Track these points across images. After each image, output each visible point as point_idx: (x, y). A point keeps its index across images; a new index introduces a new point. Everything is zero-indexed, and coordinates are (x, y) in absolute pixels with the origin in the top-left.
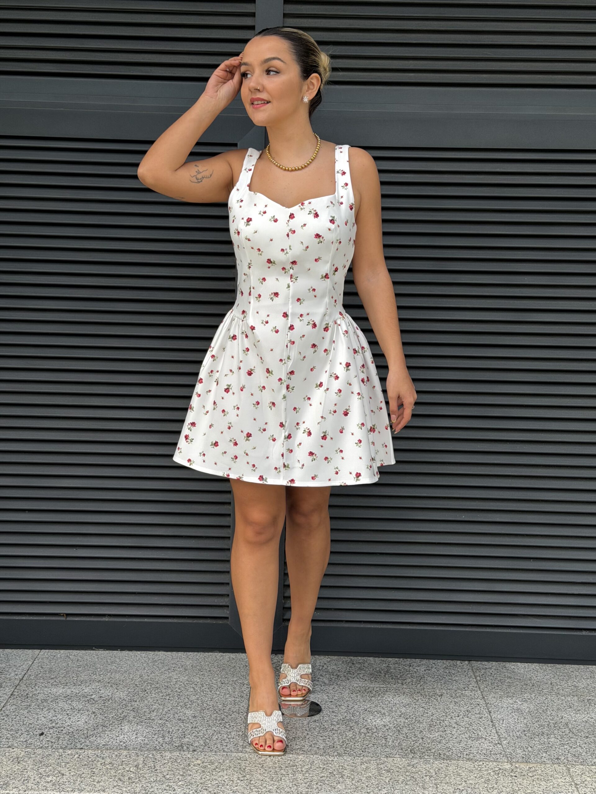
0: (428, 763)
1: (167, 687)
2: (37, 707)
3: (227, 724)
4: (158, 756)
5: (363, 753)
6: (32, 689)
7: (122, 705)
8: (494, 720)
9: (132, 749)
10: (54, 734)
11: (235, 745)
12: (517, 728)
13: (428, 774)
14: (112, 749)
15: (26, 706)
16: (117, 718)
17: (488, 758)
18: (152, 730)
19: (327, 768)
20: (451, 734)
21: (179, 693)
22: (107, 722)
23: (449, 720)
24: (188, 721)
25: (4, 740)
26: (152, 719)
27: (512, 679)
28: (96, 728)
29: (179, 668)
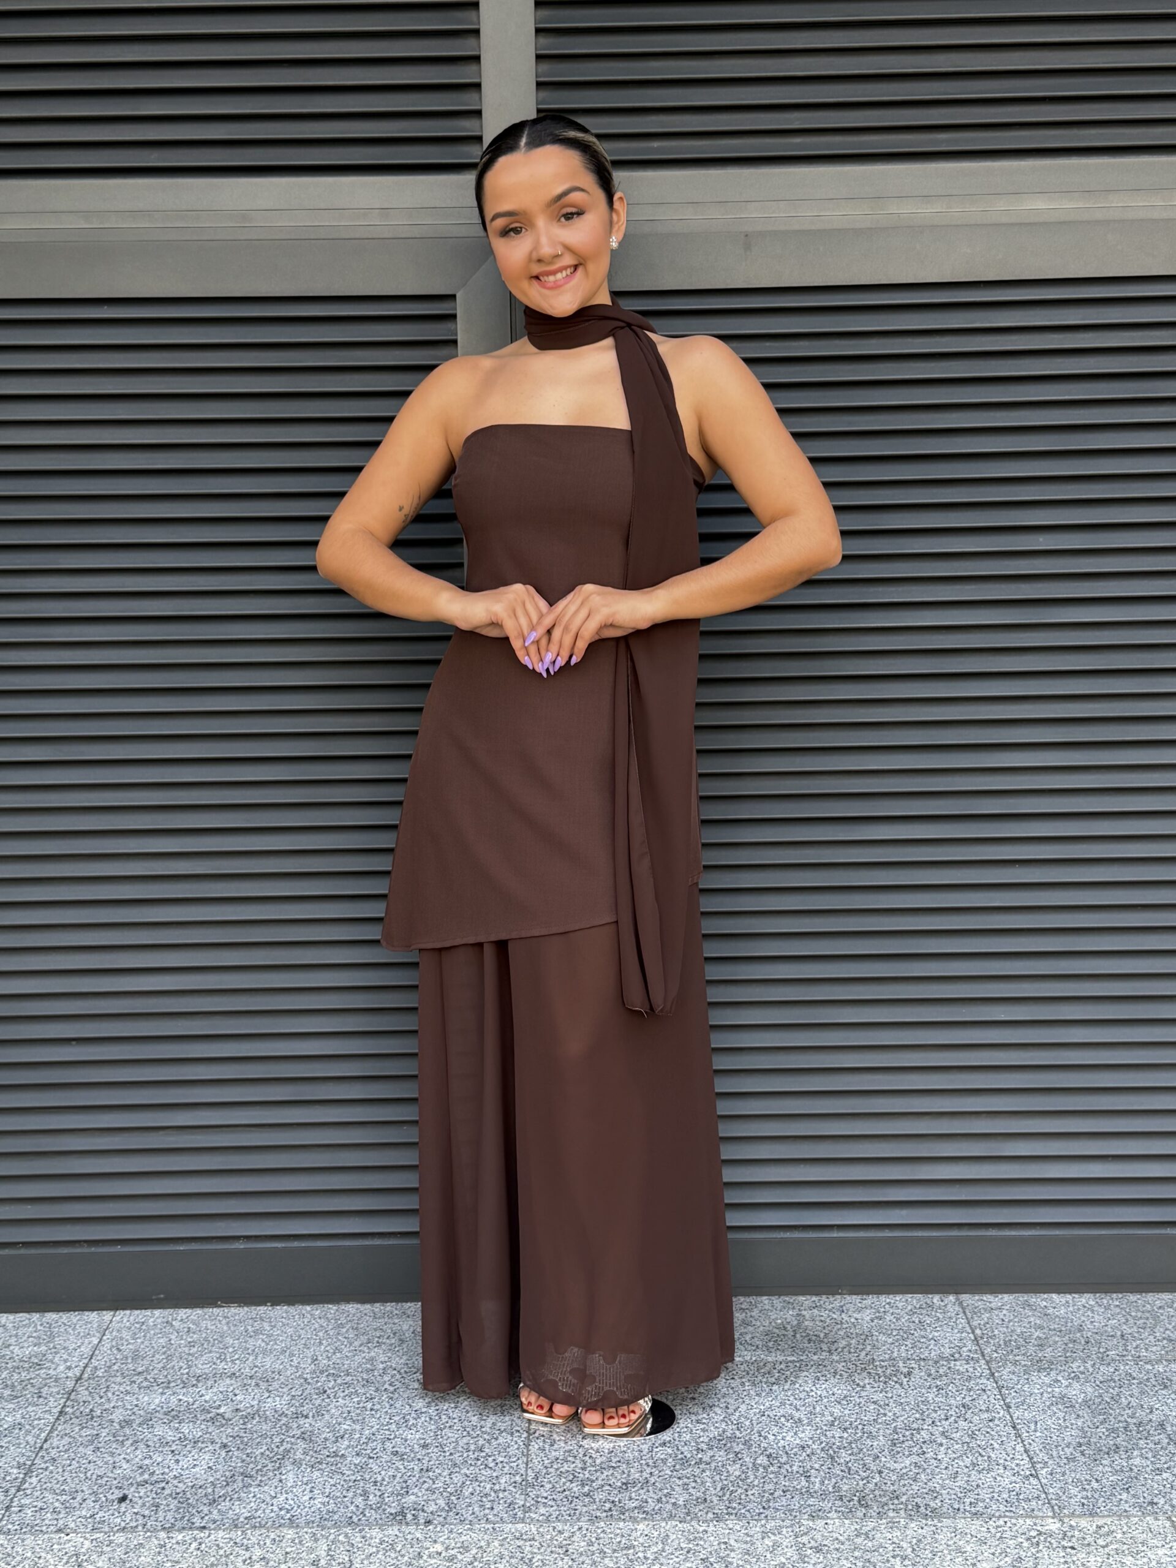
0: (897, 1527)
1: (367, 1382)
2: (113, 1439)
3: (490, 1459)
4: (357, 1539)
5: (764, 1511)
6: (101, 1398)
7: (280, 1427)
8: (1018, 1424)
9: (304, 1525)
10: (148, 1497)
11: (509, 1507)
12: (1066, 1438)
13: (899, 1553)
14: (264, 1526)
15: (90, 1438)
16: (271, 1455)
17: (1013, 1509)
18: (342, 1479)
19: (696, 1548)
20: (936, 1459)
22: (252, 1466)
23: (930, 1427)
24: (412, 1455)
25: (49, 1515)
26: (340, 1454)
27: (1045, 1331)
28: (230, 1480)
29: (388, 1338)
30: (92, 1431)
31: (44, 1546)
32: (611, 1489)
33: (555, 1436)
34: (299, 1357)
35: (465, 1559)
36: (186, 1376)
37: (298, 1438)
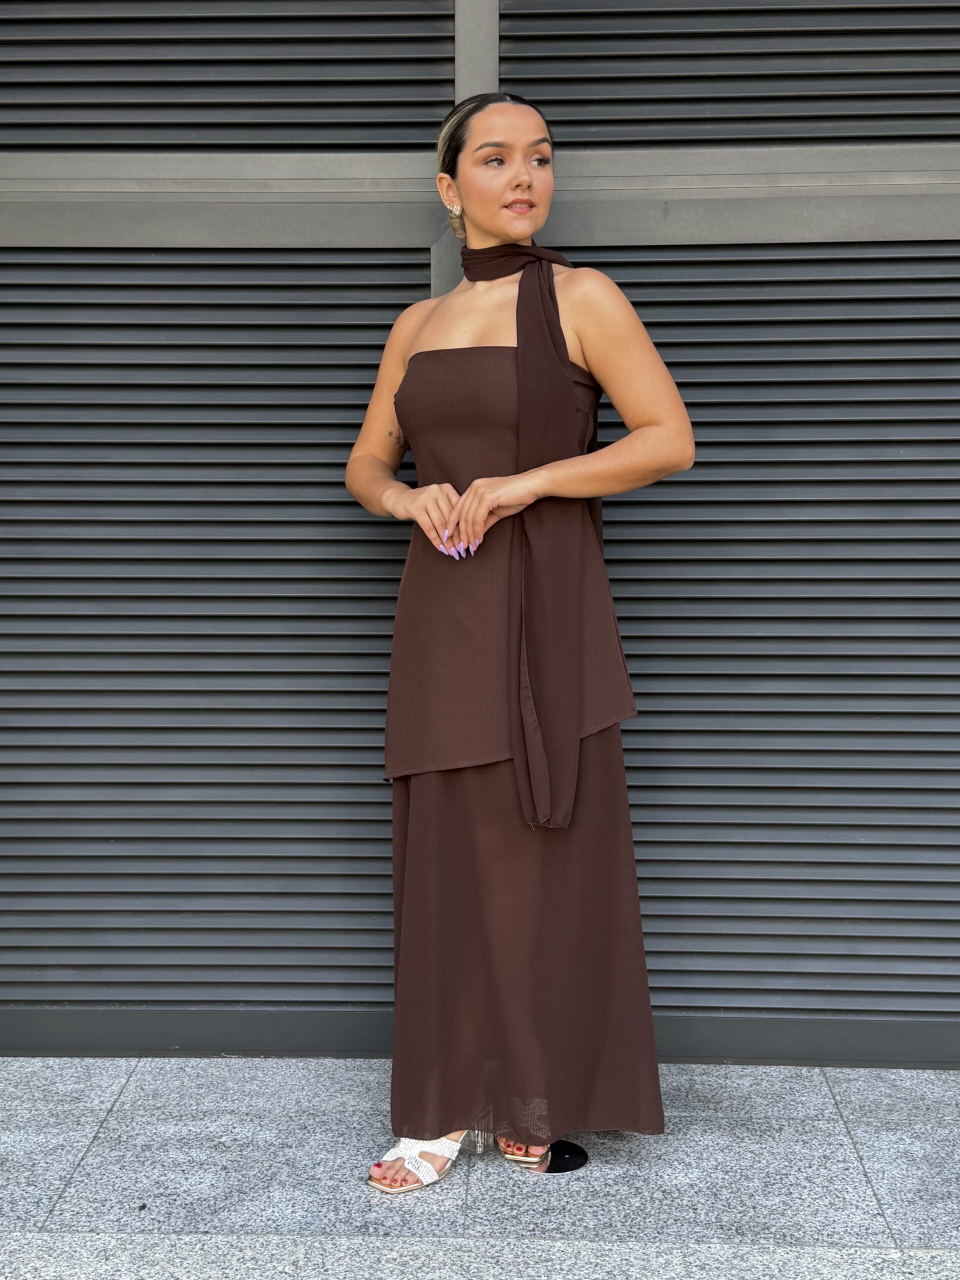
0: (767, 1253)
1: (340, 1121)
2: (136, 1160)
4: (329, 1246)
5: (659, 1235)
6: (127, 1126)
7: (269, 1155)
8: (869, 1173)
9: (286, 1233)
10: (163, 1206)
11: (452, 1224)
12: (908, 1186)
13: (768, 1272)
14: (255, 1233)
15: (117, 1158)
16: (261, 1177)
17: (863, 1241)
18: (318, 1198)
19: (603, 1263)
20: (800, 1199)
21: (360, 1130)
22: (246, 1184)
23: (796, 1173)
25: (83, 1218)
26: (317, 1177)
27: (893, 1099)
28: (228, 1195)
29: (357, 1087)
30: (119, 1153)
31: (79, 1243)
32: (535, 1213)
33: (490, 1170)
34: (286, 1099)
35: (415, 1265)
36: (195, 1111)
37: (284, 1164)
